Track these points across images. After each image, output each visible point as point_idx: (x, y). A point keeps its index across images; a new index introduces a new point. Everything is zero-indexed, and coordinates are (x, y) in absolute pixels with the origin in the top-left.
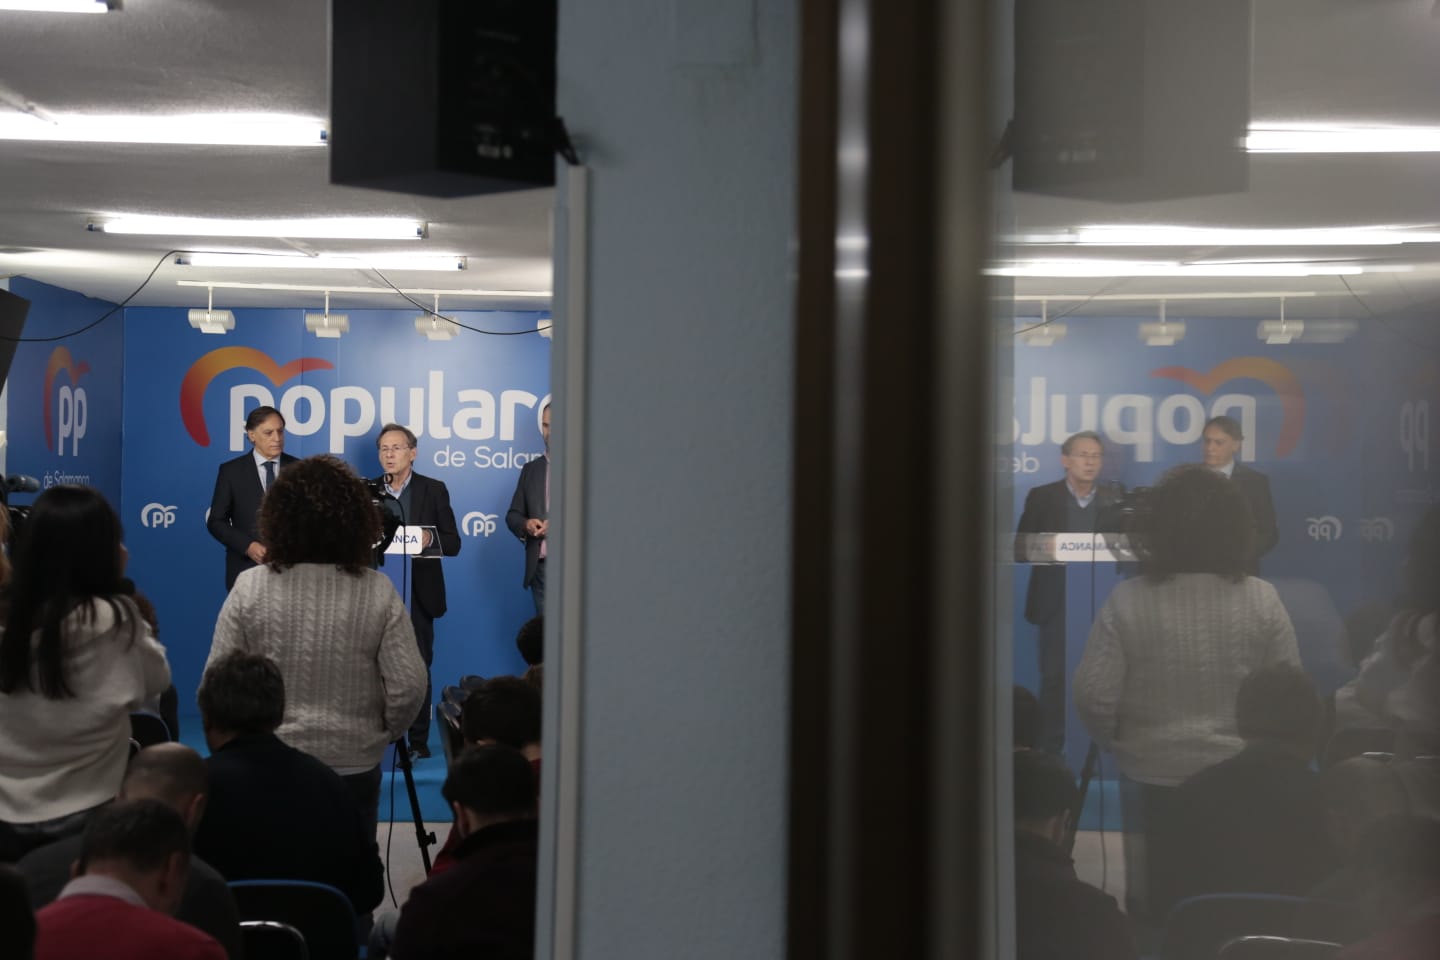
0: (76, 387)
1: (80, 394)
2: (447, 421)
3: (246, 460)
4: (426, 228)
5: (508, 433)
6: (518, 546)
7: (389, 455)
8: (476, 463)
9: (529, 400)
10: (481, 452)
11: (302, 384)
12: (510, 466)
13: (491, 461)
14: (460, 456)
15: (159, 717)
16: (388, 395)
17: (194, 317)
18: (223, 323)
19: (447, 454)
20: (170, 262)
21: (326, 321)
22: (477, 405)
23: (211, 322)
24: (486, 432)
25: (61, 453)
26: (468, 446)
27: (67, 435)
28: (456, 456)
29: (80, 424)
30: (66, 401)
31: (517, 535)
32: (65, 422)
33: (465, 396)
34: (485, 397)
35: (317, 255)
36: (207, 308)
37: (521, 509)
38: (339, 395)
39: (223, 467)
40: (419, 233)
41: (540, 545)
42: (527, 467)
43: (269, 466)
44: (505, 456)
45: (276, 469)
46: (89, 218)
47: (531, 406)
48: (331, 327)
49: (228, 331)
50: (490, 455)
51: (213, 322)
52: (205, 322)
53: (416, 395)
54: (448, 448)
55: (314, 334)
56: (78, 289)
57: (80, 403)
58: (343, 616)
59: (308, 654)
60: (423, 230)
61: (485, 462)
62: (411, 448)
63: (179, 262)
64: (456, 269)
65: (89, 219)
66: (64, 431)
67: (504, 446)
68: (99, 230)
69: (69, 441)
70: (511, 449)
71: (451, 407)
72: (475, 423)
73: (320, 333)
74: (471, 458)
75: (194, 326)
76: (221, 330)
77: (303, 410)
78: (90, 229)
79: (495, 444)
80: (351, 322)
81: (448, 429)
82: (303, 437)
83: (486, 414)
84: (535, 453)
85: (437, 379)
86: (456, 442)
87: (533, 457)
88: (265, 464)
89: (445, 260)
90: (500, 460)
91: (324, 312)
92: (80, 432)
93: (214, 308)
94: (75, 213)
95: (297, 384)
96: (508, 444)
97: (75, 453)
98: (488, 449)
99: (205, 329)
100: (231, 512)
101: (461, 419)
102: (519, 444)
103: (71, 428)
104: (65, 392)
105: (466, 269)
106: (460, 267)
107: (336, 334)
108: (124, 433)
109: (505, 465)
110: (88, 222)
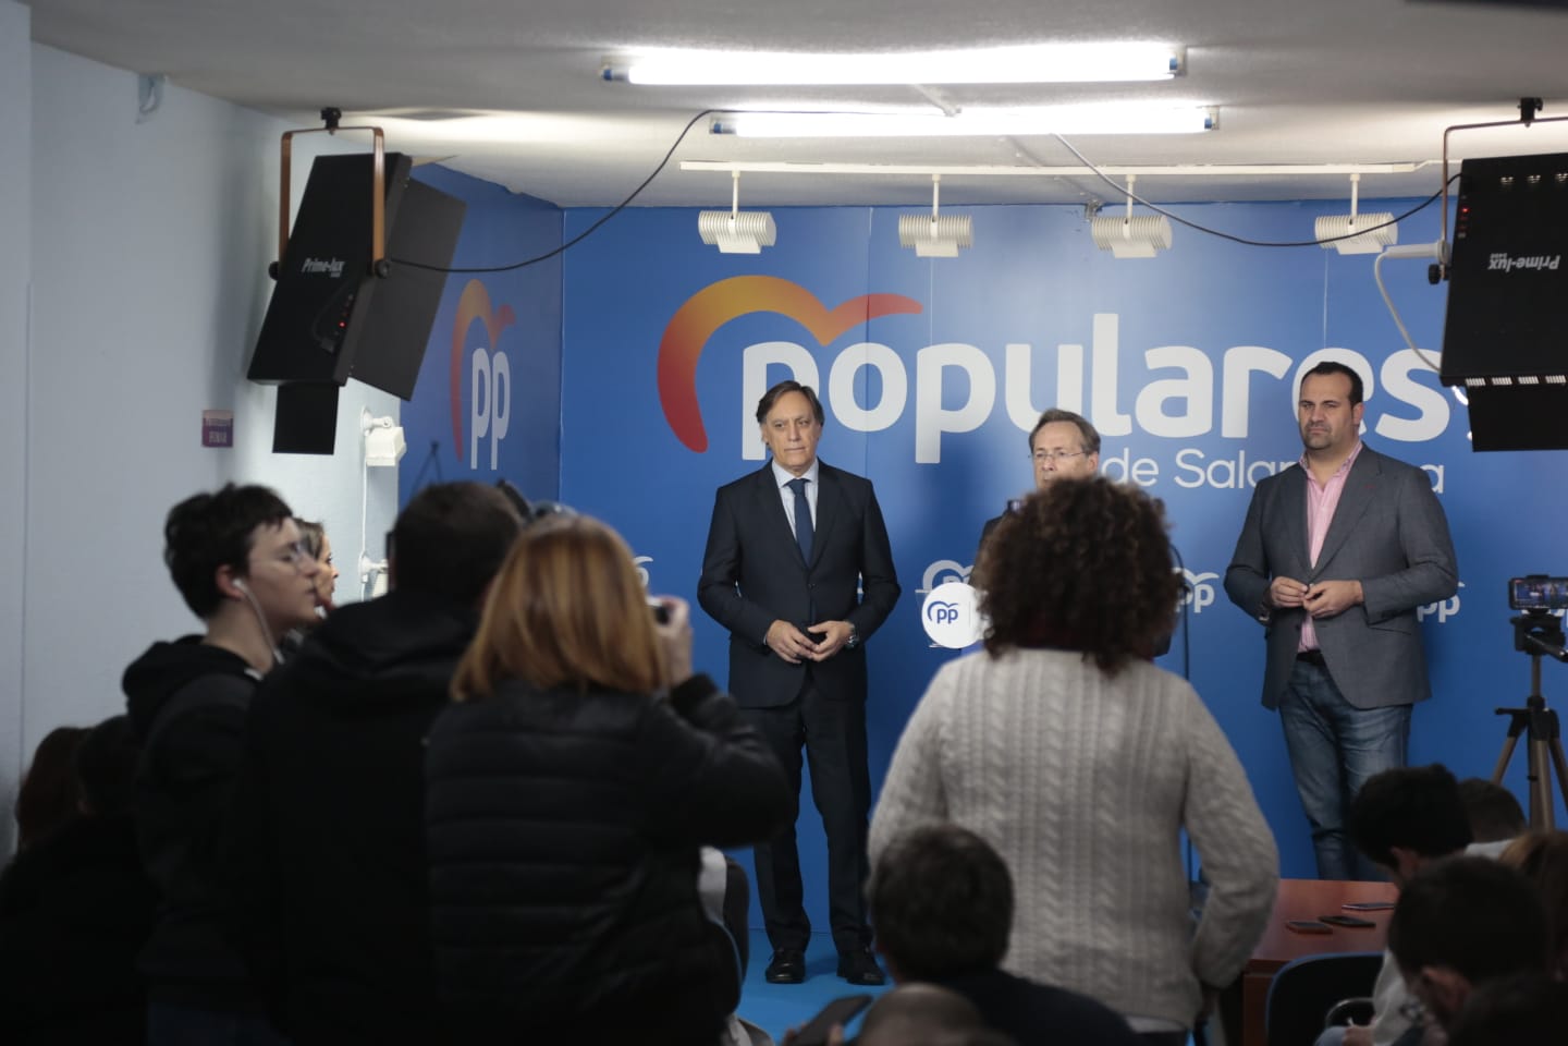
0: (496, 351)
1: (501, 361)
2: (1126, 405)
3: (762, 477)
4: (1185, 57)
5: (1236, 424)
6: (1252, 630)
7: (1047, 466)
8: (1178, 480)
9: (1275, 363)
10: (1187, 459)
11: (867, 341)
12: (1241, 486)
13: (1205, 476)
14: (1149, 467)
15: (721, 923)
16: (1019, 358)
17: (707, 224)
18: (757, 235)
19: (1125, 464)
20: (702, 129)
21: (934, 228)
22: (1179, 373)
23: (735, 234)
24: (1196, 422)
25: (474, 465)
26: (1163, 449)
27: (482, 435)
28: (1140, 468)
29: (500, 415)
30: (481, 373)
31: (1254, 614)
32: (480, 412)
33: (1157, 358)
34: (1193, 360)
35: (959, 111)
36: (730, 208)
37: (1255, 562)
38: (932, 360)
39: (721, 492)
40: (1173, 67)
41: (1299, 628)
42: (1265, 485)
43: (798, 487)
44: (1231, 466)
45: (812, 493)
46: (604, 58)
47: (1280, 375)
48: (942, 237)
49: (764, 248)
50: (1204, 465)
51: (740, 234)
52: (726, 233)
53: (1069, 358)
54: (1126, 451)
55: (913, 250)
56: (500, 179)
57: (501, 376)
58: (1112, 743)
59: (1054, 808)
60: (1180, 61)
61: (1196, 477)
62: (1088, 453)
63: (717, 130)
64: (1201, 128)
65: (605, 60)
66: (478, 428)
67: (1230, 448)
68: (622, 79)
69: (485, 443)
70: (1242, 453)
71: (1133, 378)
72: (1176, 407)
73: (923, 250)
74: (1169, 470)
75: (706, 240)
76: (751, 247)
77: (869, 387)
78: (608, 77)
79: (1214, 444)
80: (977, 228)
81: (1127, 418)
82: (868, 433)
83: (1197, 390)
84: (1286, 461)
85: (1106, 329)
86: (1141, 442)
87: (1284, 466)
88: (790, 484)
89: (1187, 114)
90: (1221, 474)
91: (931, 213)
92: (501, 429)
93: (741, 208)
94: (585, 50)
95: (861, 342)
96: (1236, 444)
97: (494, 467)
98: (1202, 456)
99: (726, 247)
100: (737, 571)
101: (1151, 398)
102: (1254, 445)
103: (489, 423)
104: (480, 358)
105: (1218, 128)
106: (1208, 126)
107: (950, 250)
108: (562, 428)
109: (1230, 483)
110: (603, 64)
